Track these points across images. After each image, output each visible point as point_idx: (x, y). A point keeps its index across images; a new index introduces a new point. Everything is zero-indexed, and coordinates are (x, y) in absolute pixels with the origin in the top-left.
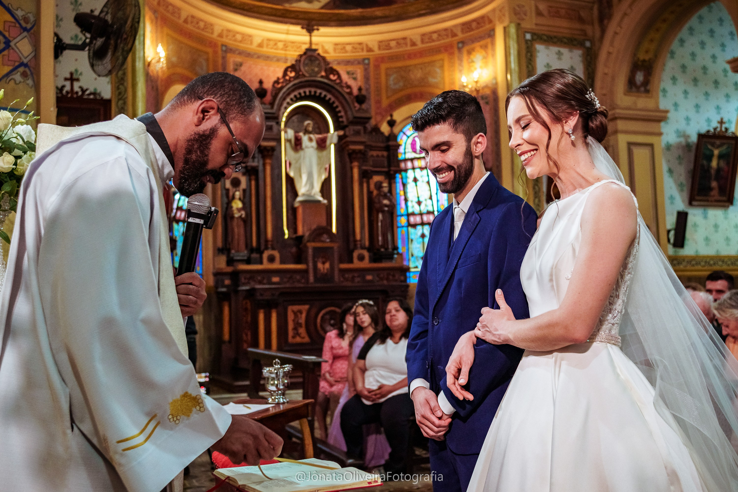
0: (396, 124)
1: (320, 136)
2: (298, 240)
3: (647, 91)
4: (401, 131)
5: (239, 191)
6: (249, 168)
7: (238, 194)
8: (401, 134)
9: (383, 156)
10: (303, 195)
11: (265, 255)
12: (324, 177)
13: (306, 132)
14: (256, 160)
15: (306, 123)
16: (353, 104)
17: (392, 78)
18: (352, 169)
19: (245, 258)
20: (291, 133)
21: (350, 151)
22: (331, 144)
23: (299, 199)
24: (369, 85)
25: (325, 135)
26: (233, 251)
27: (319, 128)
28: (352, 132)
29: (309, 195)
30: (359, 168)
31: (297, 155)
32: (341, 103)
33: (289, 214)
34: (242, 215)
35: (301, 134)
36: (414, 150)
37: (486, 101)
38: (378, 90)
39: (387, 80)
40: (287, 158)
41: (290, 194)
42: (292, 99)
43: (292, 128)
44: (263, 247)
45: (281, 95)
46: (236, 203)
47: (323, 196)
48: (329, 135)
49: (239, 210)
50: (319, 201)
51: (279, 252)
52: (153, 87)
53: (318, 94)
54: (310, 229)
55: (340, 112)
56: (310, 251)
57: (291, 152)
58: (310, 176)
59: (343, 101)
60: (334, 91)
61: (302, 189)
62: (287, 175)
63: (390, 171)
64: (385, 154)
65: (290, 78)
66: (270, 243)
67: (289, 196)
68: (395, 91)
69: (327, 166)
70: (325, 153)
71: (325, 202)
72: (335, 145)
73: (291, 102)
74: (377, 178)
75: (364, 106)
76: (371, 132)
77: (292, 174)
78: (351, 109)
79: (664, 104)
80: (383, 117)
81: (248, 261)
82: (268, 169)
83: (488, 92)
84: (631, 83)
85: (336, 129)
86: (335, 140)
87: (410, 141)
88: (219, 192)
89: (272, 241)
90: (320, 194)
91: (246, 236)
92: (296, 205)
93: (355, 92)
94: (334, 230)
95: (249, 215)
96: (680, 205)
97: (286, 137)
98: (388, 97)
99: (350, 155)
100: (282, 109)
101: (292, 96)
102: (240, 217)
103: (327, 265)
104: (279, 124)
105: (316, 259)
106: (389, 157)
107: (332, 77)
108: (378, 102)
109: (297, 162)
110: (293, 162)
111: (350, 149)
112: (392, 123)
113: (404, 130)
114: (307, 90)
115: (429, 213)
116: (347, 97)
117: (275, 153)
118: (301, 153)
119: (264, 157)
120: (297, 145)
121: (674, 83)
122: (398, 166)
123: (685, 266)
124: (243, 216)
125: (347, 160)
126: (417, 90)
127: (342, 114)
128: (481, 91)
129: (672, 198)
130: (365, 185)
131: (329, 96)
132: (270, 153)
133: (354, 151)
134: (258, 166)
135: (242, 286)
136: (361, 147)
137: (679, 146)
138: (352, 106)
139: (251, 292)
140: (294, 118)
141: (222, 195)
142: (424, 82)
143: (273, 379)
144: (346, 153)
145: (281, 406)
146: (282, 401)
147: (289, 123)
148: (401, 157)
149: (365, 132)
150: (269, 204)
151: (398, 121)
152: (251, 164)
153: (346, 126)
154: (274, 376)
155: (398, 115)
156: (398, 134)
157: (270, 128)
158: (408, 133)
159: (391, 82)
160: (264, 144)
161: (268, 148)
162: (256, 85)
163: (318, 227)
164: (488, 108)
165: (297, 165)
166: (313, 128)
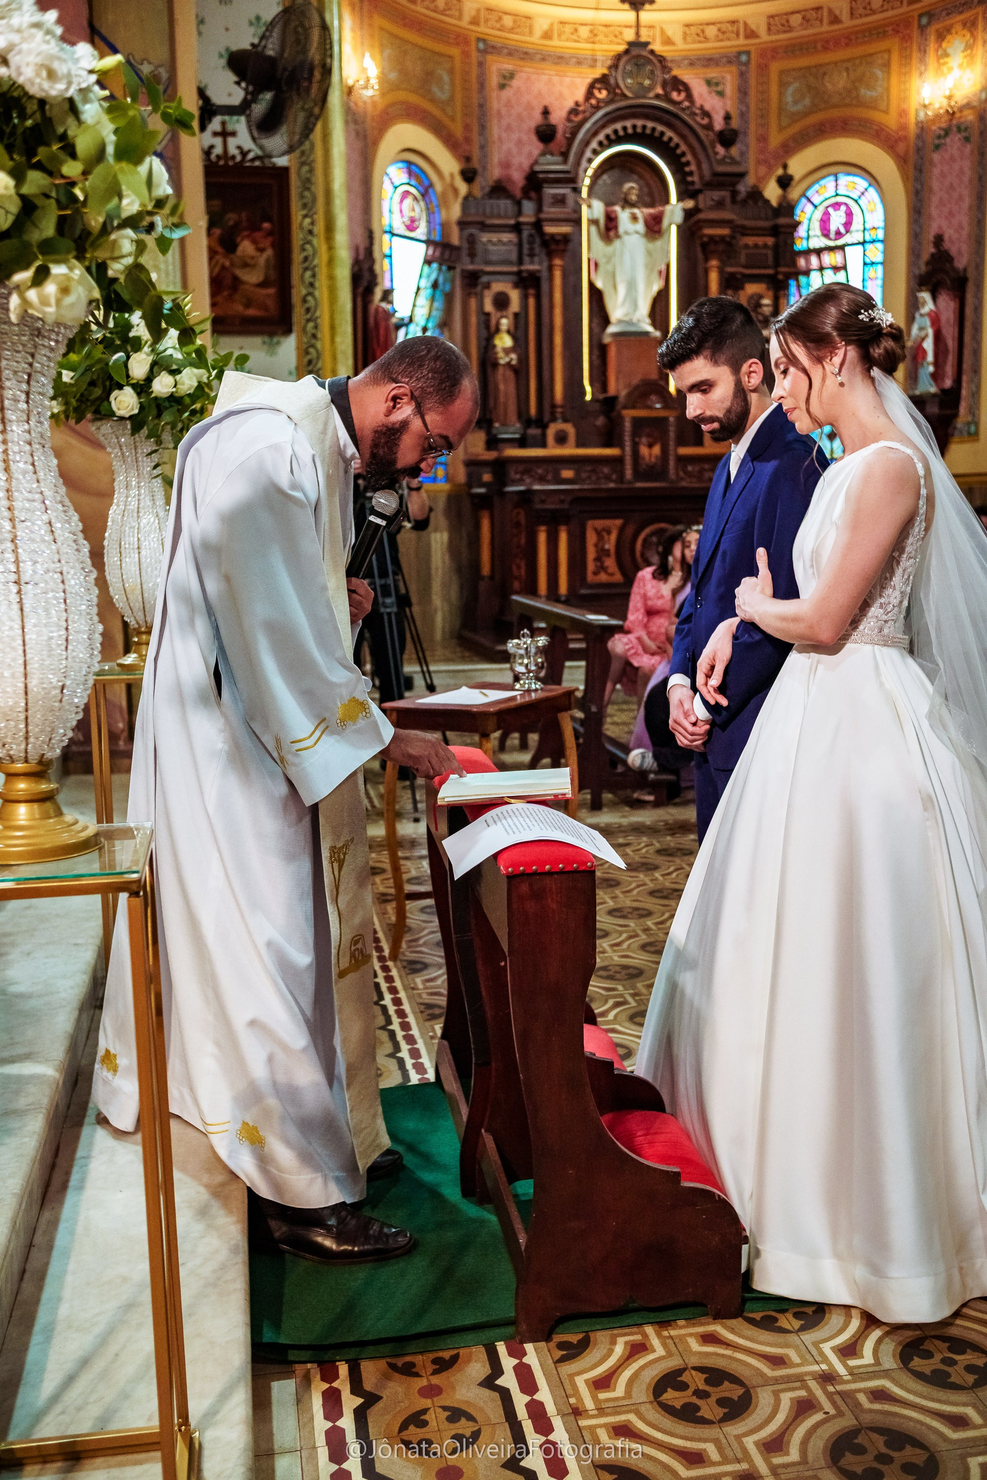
0: (793, 183)
1: (651, 211)
2: (608, 404)
4: (804, 195)
5: (506, 317)
6: (525, 275)
7: (504, 322)
8: (804, 200)
9: (766, 246)
10: (620, 322)
11: (551, 431)
12: (656, 287)
13: (627, 203)
14: (536, 259)
15: (627, 186)
16: (714, 147)
17: (791, 90)
18: (706, 272)
19: (517, 436)
20: (600, 208)
21: (705, 239)
22: (670, 225)
23: (611, 329)
24: (748, 107)
25: (661, 208)
26: (497, 425)
27: (651, 194)
28: (710, 203)
29: (630, 323)
30: (721, 271)
31: (609, 249)
32: (690, 146)
33: (594, 357)
34: (512, 360)
36: (826, 233)
37: (967, 134)
38: (764, 115)
39: (781, 94)
40: (591, 255)
41: (596, 321)
42: (601, 144)
43: (600, 199)
44: (547, 417)
45: (581, 135)
46: (501, 339)
47: (654, 324)
48: (668, 208)
49: (507, 351)
50: (647, 334)
51: (575, 426)
52: (358, 134)
53: (648, 131)
54: (630, 385)
55: (688, 163)
56: (628, 425)
57: (598, 244)
58: (631, 286)
59: (696, 144)
60: (677, 123)
61: (617, 311)
62: (592, 286)
63: (777, 273)
64: (770, 241)
65: (599, 101)
66: (559, 410)
67: (594, 325)
68: (795, 118)
69: (663, 267)
70: (659, 243)
71: (658, 333)
72: (679, 227)
73: (599, 149)
74: (752, 289)
75: (734, 151)
76: (744, 202)
77: (599, 284)
78: (708, 156)
80: (771, 169)
81: (522, 443)
82: (558, 274)
83: (970, 116)
85: (680, 199)
86: (679, 217)
87: (818, 214)
88: (473, 320)
89: (562, 407)
90: (648, 321)
91: (519, 398)
92: (607, 340)
93: (719, 124)
95: (523, 359)
97: (590, 216)
98: (781, 129)
99: (704, 246)
100: (584, 163)
101: (601, 137)
102: (509, 364)
103: (657, 450)
104: (577, 191)
105: (637, 439)
106: (776, 247)
107: (674, 95)
108: (763, 139)
109: (609, 261)
110: (602, 262)
111: (705, 235)
112: (785, 182)
113: (809, 194)
114: (628, 124)
116: (702, 133)
117: (571, 246)
118: (617, 243)
119: (550, 255)
120: (610, 229)
122: (794, 264)
124: (514, 362)
125: (700, 256)
126: (835, 113)
127: (693, 168)
128: (957, 115)
131: (669, 133)
132: (561, 247)
133: (711, 238)
134: (538, 271)
135: (512, 485)
136: (725, 231)
138: (710, 151)
139: (527, 496)
140: (605, 177)
141: (478, 325)
142: (851, 97)
143: (522, 657)
144: (698, 242)
145: (533, 695)
146: (533, 687)
147: (597, 188)
148: (800, 245)
149: (734, 201)
150: (558, 339)
151: (797, 177)
152: (529, 267)
153: (699, 191)
154: (522, 652)
155: (797, 166)
156: (798, 201)
157: (560, 201)
158: (816, 200)
159: (789, 99)
160: (550, 229)
161: (559, 238)
162: (537, 118)
163: (642, 380)
164: (968, 150)
165: (609, 268)
166: (638, 196)
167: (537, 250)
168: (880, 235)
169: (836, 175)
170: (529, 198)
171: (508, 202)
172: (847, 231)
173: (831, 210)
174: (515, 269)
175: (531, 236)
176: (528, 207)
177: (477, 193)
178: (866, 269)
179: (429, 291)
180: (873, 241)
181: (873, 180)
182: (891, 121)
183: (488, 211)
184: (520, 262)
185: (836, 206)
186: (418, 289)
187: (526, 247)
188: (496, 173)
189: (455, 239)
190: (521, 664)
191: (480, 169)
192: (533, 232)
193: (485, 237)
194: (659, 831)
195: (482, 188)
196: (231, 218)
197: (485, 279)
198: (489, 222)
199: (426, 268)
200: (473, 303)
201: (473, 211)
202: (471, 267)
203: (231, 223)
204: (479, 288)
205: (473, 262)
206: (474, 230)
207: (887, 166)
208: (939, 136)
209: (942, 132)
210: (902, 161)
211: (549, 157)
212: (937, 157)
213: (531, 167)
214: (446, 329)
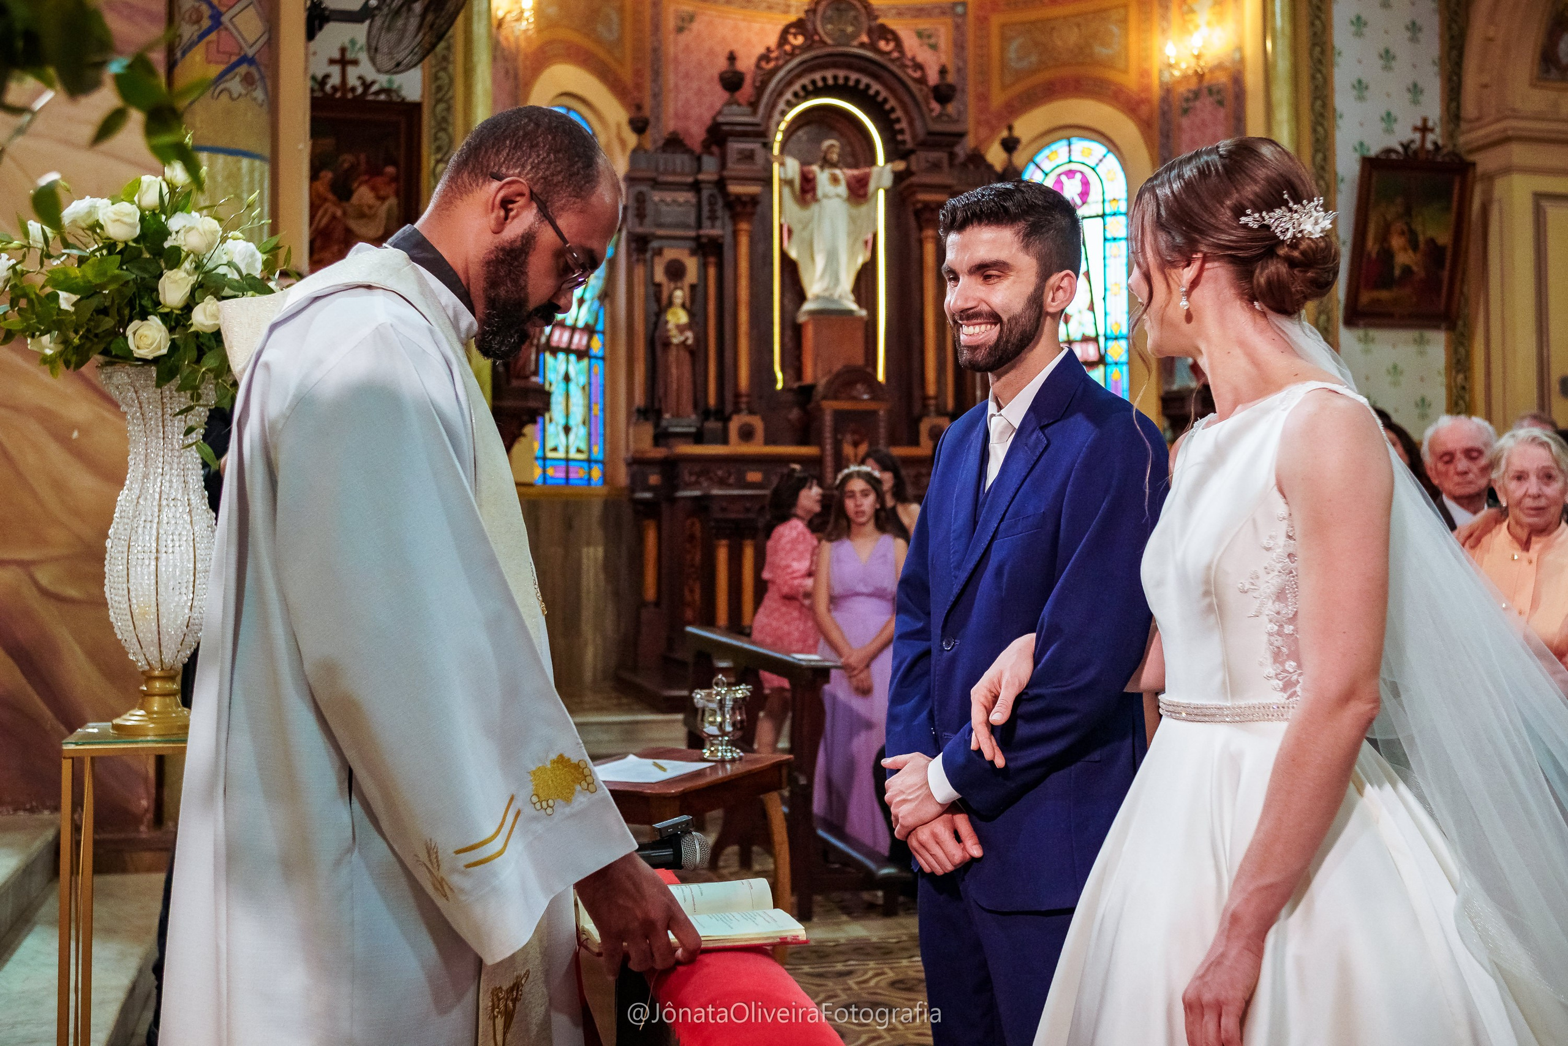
0: (1020, 147)
1: (855, 172)
2: (804, 394)
4: (1032, 160)
5: (681, 288)
6: (704, 240)
7: (678, 293)
8: (1032, 167)
10: (817, 298)
11: (734, 425)
12: (860, 260)
13: (826, 163)
14: (718, 223)
15: (827, 143)
16: (928, 104)
17: (1014, 45)
18: (921, 242)
19: (693, 430)
20: (793, 167)
21: (919, 206)
22: (877, 189)
23: (808, 306)
24: (965, 61)
25: (867, 170)
26: (667, 416)
27: (854, 155)
28: (923, 165)
29: (829, 299)
31: (805, 214)
32: (901, 101)
33: (787, 340)
34: (687, 339)
35: (815, 168)
37: (1219, 98)
38: (984, 73)
39: (1003, 50)
40: (783, 220)
41: (788, 295)
42: (796, 95)
43: (794, 156)
44: (729, 408)
45: (773, 85)
46: (675, 314)
47: (858, 301)
48: (875, 169)
49: (681, 329)
50: (850, 312)
51: (764, 419)
52: (506, 72)
53: (851, 83)
54: (830, 371)
55: (898, 120)
56: (828, 419)
57: (791, 205)
58: (832, 257)
59: (907, 99)
60: (887, 76)
61: (815, 285)
62: (784, 255)
65: (794, 47)
66: (744, 399)
67: (786, 301)
68: (1020, 75)
69: (870, 236)
70: (864, 209)
71: (863, 313)
72: (887, 191)
73: (794, 100)
75: (951, 108)
76: (964, 165)
77: (793, 254)
78: (922, 116)
80: (993, 130)
81: (698, 438)
82: (744, 241)
83: (1222, 78)
84: (1548, 61)
85: (888, 159)
86: (887, 180)
88: (640, 291)
89: (748, 396)
90: (852, 297)
91: (695, 383)
92: (802, 318)
93: (933, 77)
94: (881, 376)
95: (701, 339)
97: (783, 176)
98: (1004, 88)
99: (918, 214)
100: (776, 116)
101: (797, 87)
102: (684, 343)
104: (768, 146)
105: (839, 437)
107: (882, 44)
108: (983, 98)
109: (804, 228)
110: (796, 229)
111: (918, 201)
112: (1010, 145)
113: (1038, 159)
114: (829, 74)
115: (1086, 339)
116: (914, 87)
117: (759, 209)
118: (815, 208)
119: (735, 218)
120: (806, 190)
124: (690, 342)
125: (913, 223)
126: (1065, 72)
127: (904, 125)
128: (1207, 77)
131: (875, 87)
132: (749, 209)
133: (926, 206)
134: (722, 237)
135: (684, 489)
138: (924, 108)
139: (702, 505)
140: (800, 133)
141: (647, 297)
142: (1082, 54)
144: (911, 209)
147: (790, 145)
149: (951, 164)
150: (744, 316)
151: (1024, 140)
152: (708, 231)
153: (911, 152)
155: (1025, 127)
156: (1025, 166)
157: (749, 156)
158: (1047, 166)
159: (1012, 55)
160: (734, 189)
161: (744, 199)
162: (721, 65)
163: (845, 367)
164: (1222, 113)
165: (805, 234)
166: (840, 155)
167: (719, 213)
168: (1123, 207)
169: (1068, 139)
170: (711, 154)
171: (686, 157)
172: (1084, 202)
173: (1064, 178)
174: (692, 233)
175: (712, 196)
176: (710, 164)
177: (649, 146)
178: (1108, 244)
180: (1114, 214)
181: (1112, 145)
182: (1130, 81)
183: (661, 168)
184: (699, 225)
185: (1070, 174)
187: (706, 209)
188: (671, 124)
191: (652, 120)
192: (715, 191)
193: (657, 196)
195: (655, 142)
196: (347, 160)
197: (655, 244)
198: (662, 178)
200: (641, 271)
201: (643, 165)
202: (640, 230)
203: (346, 165)
204: (648, 255)
205: (641, 224)
206: (644, 188)
207: (1127, 130)
208: (1187, 100)
209: (1191, 95)
210: (1145, 126)
211: (735, 108)
212: (1185, 122)
213: (714, 118)
214: (607, 302)
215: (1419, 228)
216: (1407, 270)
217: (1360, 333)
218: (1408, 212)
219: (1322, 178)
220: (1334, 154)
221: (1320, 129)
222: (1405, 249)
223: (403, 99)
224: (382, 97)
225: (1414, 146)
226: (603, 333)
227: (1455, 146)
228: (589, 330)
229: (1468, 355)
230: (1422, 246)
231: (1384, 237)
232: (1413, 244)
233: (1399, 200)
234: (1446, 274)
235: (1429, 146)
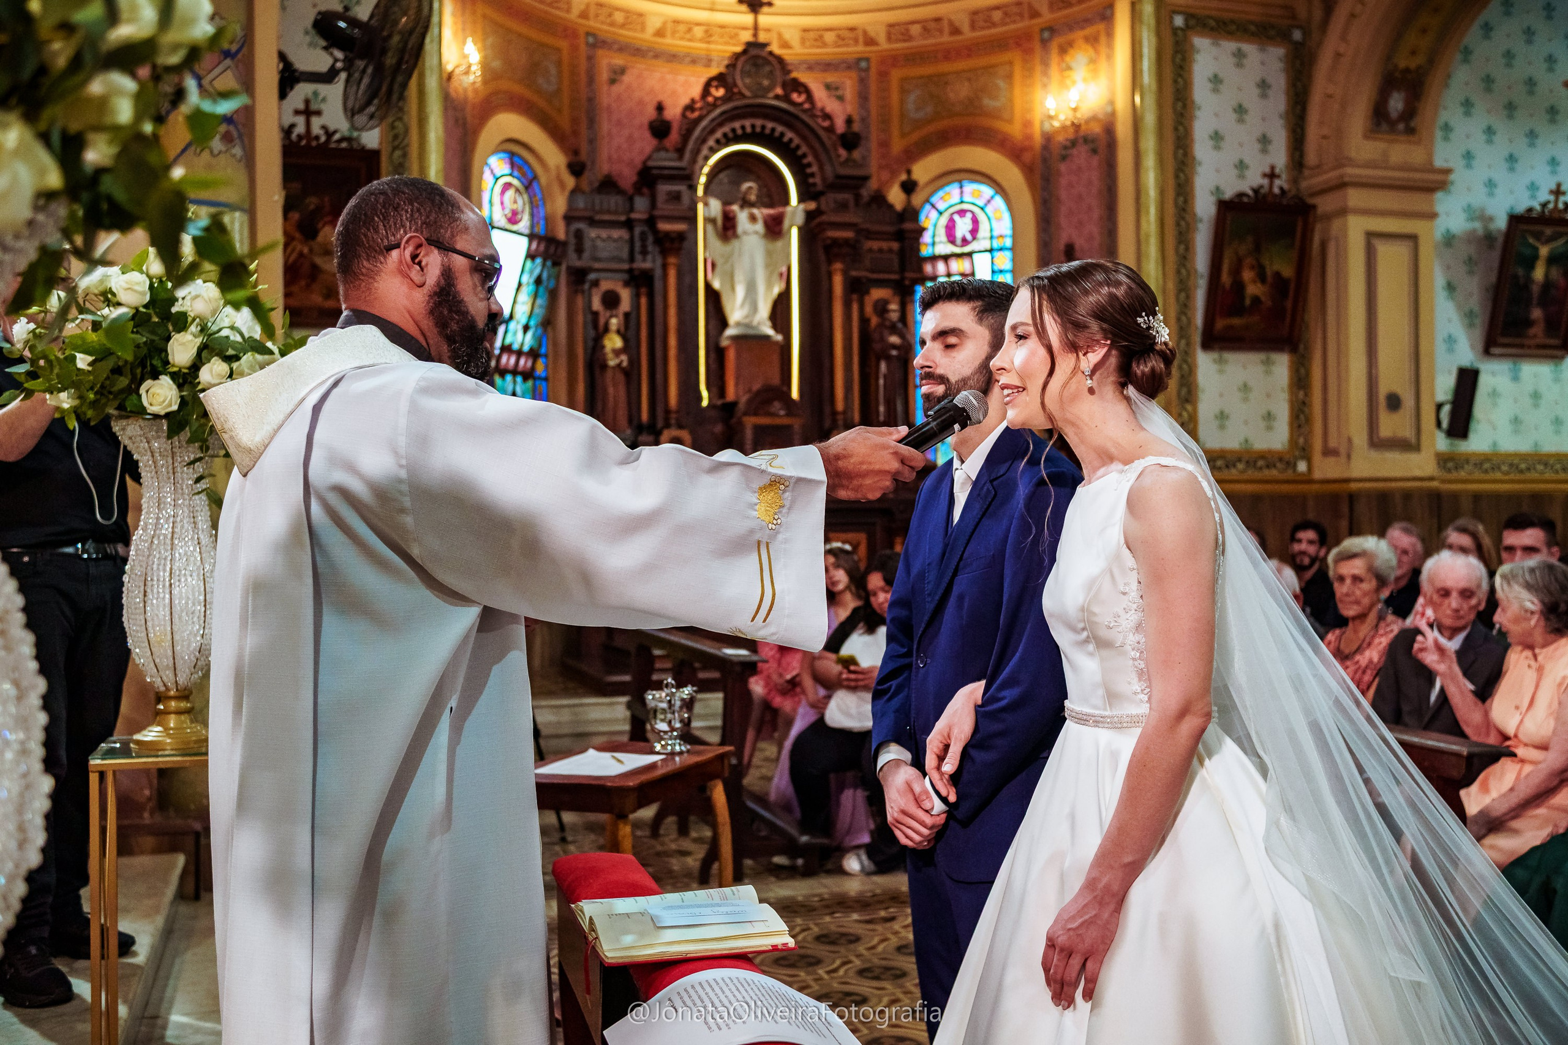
0: (918, 189)
1: (771, 211)
2: (726, 410)
3: (1411, 131)
4: (927, 201)
5: (616, 316)
6: (636, 273)
7: (614, 321)
8: (928, 207)
9: (890, 251)
10: (738, 324)
12: (777, 290)
13: (745, 203)
14: (649, 257)
15: (746, 185)
16: (836, 150)
17: (912, 97)
18: (830, 275)
20: (715, 206)
21: (829, 242)
22: (791, 227)
23: (730, 332)
24: (868, 111)
25: (780, 209)
27: (770, 196)
28: (832, 205)
29: (748, 326)
30: (845, 273)
31: (727, 249)
32: (811, 147)
33: (711, 361)
34: (622, 362)
35: (735, 208)
36: (951, 238)
37: (1093, 146)
38: (885, 122)
39: (902, 102)
40: (707, 254)
41: (713, 323)
42: (718, 141)
43: (717, 197)
44: (660, 424)
45: (697, 132)
46: (610, 339)
47: (775, 327)
48: (789, 209)
49: (617, 353)
50: (767, 337)
51: (691, 433)
52: (457, 121)
53: (767, 131)
54: (750, 391)
55: (809, 165)
56: (749, 433)
57: (715, 243)
58: (751, 289)
59: (817, 146)
60: (799, 125)
61: (736, 313)
62: (708, 286)
63: (903, 279)
64: (895, 246)
65: (716, 99)
66: (673, 416)
67: (710, 327)
68: (918, 124)
69: (784, 269)
70: (779, 244)
71: (779, 338)
72: (800, 229)
73: (716, 146)
74: (878, 293)
75: (856, 154)
76: (868, 204)
77: (716, 285)
78: (830, 159)
79: (1444, 155)
80: (894, 174)
82: (672, 274)
83: (1096, 129)
84: (1380, 117)
85: (802, 199)
86: (800, 219)
87: (944, 221)
88: (580, 319)
89: (677, 412)
90: (769, 323)
91: (629, 403)
92: (725, 343)
93: (840, 126)
94: (795, 394)
95: (634, 362)
96: (1466, 354)
97: (707, 214)
98: (903, 135)
99: (827, 249)
100: (700, 159)
101: (718, 134)
102: (619, 365)
104: (693, 188)
106: (902, 253)
107: (795, 96)
108: (885, 144)
109: (726, 262)
110: (719, 263)
111: (828, 238)
112: (909, 187)
113: (934, 199)
114: (747, 123)
116: (823, 134)
117: (686, 244)
118: (735, 243)
119: (664, 253)
120: (727, 228)
121: (1467, 114)
122: (920, 269)
123: (1470, 474)
124: (625, 364)
125: (822, 257)
126: (958, 121)
127: (814, 169)
128: (1083, 127)
129: (1450, 340)
130: (855, 307)
131: (789, 135)
132: (677, 245)
133: (835, 242)
134: (652, 270)
136: (849, 234)
137: (1471, 238)
138: (833, 153)
140: (722, 176)
141: (585, 323)
142: (972, 106)
143: (664, 711)
144: (821, 244)
145: (677, 759)
146: (677, 748)
147: (713, 186)
148: (926, 251)
149: (857, 204)
150: (673, 341)
151: (921, 182)
152: (641, 265)
153: (822, 193)
154: (664, 705)
155: (922, 171)
156: (922, 206)
157: (676, 197)
158: (941, 206)
159: (910, 105)
160: (664, 226)
161: (672, 235)
162: (650, 113)
163: (763, 386)
164: (1095, 161)
165: (727, 267)
166: (758, 196)
167: (650, 248)
168: (1008, 242)
169: (960, 181)
170: (641, 194)
171: (619, 198)
172: (974, 238)
173: (956, 217)
174: (626, 266)
175: (643, 234)
176: (641, 204)
177: (585, 186)
179: (532, 288)
180: (1001, 249)
181: (1000, 189)
182: (1015, 130)
183: (597, 208)
184: (632, 259)
185: (962, 213)
186: (520, 285)
187: (638, 244)
188: (605, 168)
189: (561, 234)
190: (662, 720)
191: (589, 163)
192: (646, 229)
193: (593, 233)
194: (814, 910)
195: (591, 182)
196: (312, 202)
197: (592, 276)
198: (598, 217)
199: (529, 263)
200: (580, 301)
201: (580, 204)
202: (578, 264)
203: (312, 207)
204: (586, 286)
205: (580, 258)
206: (581, 225)
207: (1013, 175)
208: (1065, 148)
209: (1068, 143)
210: (1028, 171)
211: (663, 154)
212: (1063, 167)
213: (644, 162)
214: (549, 329)
215: (1266, 262)
216: (1256, 300)
217: (1215, 355)
218: (1257, 249)
219: (1183, 218)
220: (1193, 197)
221: (1182, 175)
222: (1254, 282)
223: (363, 147)
224: (344, 145)
225: (1263, 191)
226: (546, 356)
227: (1298, 189)
228: (534, 354)
229: (1308, 374)
230: (1269, 279)
231: (1236, 272)
232: (1262, 277)
233: (1250, 239)
234: (1289, 304)
235: (1276, 190)
